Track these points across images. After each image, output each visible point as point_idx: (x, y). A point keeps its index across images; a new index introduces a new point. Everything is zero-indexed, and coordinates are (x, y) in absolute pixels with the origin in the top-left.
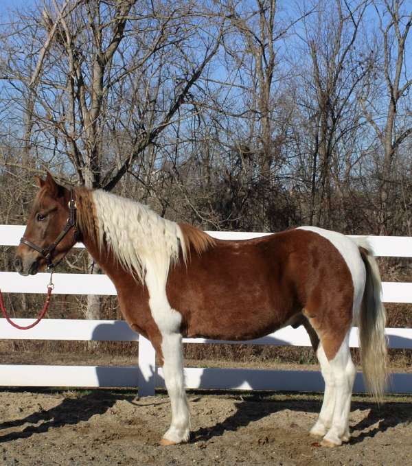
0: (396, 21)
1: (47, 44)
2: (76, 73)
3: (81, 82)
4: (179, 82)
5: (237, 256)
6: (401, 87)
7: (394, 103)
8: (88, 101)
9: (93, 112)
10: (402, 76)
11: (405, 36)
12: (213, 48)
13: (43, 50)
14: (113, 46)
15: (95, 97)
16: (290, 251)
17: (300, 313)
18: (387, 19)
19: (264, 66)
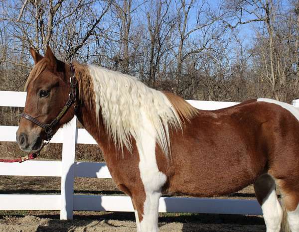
0: (184, 6)
1: (25, 3)
2: (39, 17)
3: (42, 23)
4: (89, 25)
5: (219, 126)
6: (185, 34)
7: (183, 41)
8: (45, 32)
9: (47, 37)
10: (186, 30)
11: (187, 13)
12: (106, 9)
13: (24, 6)
14: (58, 5)
15: (49, 30)
16: (262, 122)
17: (266, 173)
18: (180, 5)
19: (126, 24)
